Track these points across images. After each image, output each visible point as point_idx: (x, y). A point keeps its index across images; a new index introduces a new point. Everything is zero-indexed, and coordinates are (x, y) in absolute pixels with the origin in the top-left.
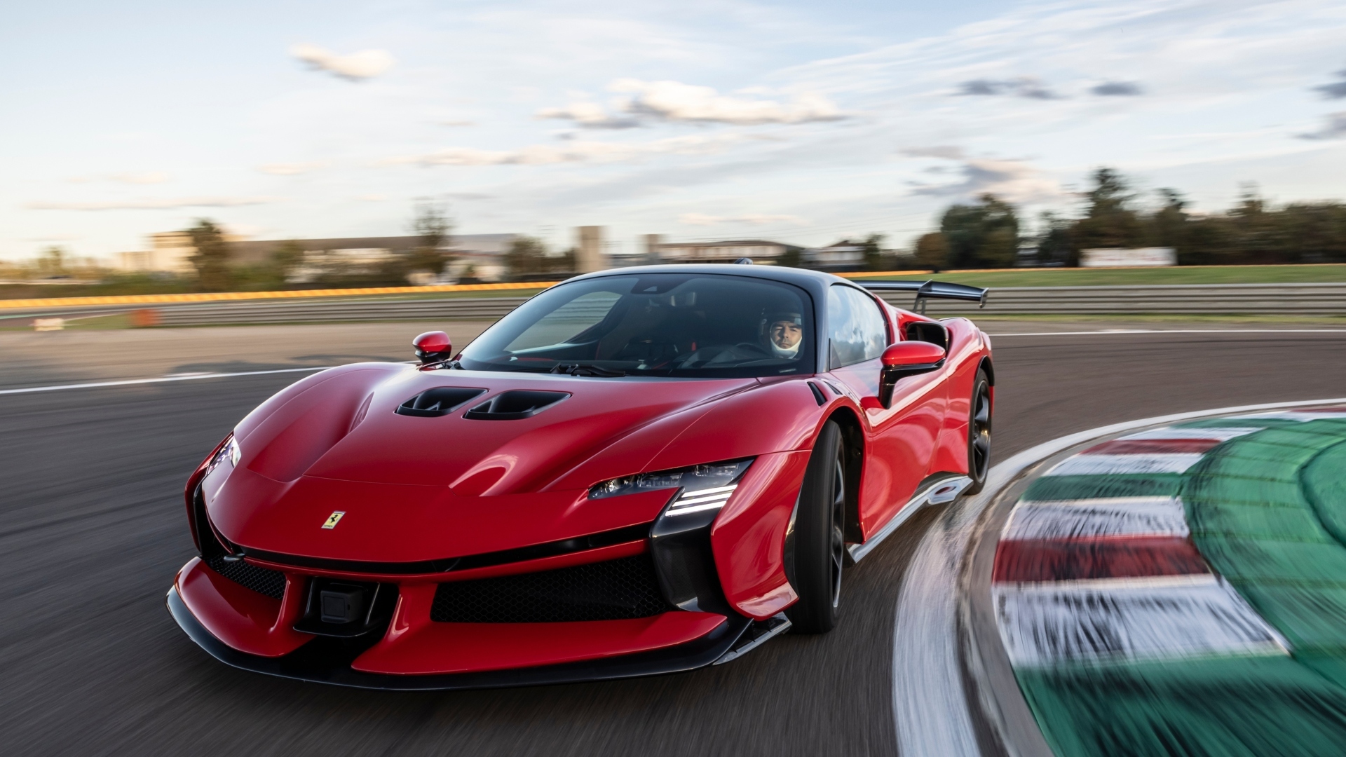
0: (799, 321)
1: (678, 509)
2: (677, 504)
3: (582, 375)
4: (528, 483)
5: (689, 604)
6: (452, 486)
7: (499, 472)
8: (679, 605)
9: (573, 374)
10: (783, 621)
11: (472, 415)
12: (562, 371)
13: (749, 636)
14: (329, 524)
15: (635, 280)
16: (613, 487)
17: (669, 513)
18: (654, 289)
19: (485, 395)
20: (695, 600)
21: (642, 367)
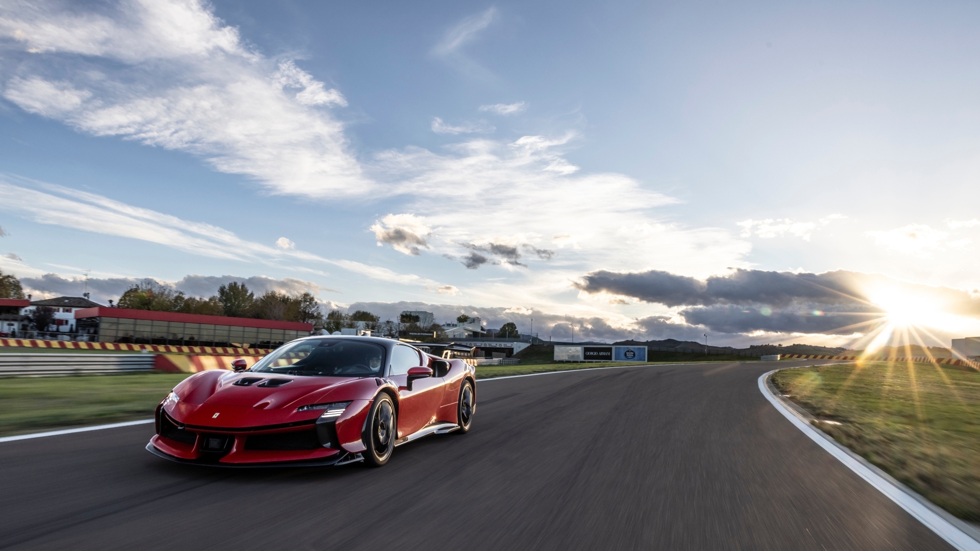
0: (381, 357)
1: (327, 415)
2: (325, 414)
3: (298, 375)
4: (278, 408)
5: (328, 445)
6: (254, 406)
7: (267, 404)
8: (324, 445)
9: (295, 375)
10: (360, 457)
11: (260, 386)
12: (291, 373)
13: (346, 459)
14: (215, 416)
15: (320, 341)
16: (305, 408)
17: (322, 417)
18: (327, 345)
19: (264, 380)
20: (330, 443)
21: (320, 373)
